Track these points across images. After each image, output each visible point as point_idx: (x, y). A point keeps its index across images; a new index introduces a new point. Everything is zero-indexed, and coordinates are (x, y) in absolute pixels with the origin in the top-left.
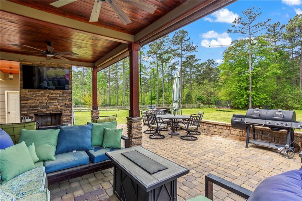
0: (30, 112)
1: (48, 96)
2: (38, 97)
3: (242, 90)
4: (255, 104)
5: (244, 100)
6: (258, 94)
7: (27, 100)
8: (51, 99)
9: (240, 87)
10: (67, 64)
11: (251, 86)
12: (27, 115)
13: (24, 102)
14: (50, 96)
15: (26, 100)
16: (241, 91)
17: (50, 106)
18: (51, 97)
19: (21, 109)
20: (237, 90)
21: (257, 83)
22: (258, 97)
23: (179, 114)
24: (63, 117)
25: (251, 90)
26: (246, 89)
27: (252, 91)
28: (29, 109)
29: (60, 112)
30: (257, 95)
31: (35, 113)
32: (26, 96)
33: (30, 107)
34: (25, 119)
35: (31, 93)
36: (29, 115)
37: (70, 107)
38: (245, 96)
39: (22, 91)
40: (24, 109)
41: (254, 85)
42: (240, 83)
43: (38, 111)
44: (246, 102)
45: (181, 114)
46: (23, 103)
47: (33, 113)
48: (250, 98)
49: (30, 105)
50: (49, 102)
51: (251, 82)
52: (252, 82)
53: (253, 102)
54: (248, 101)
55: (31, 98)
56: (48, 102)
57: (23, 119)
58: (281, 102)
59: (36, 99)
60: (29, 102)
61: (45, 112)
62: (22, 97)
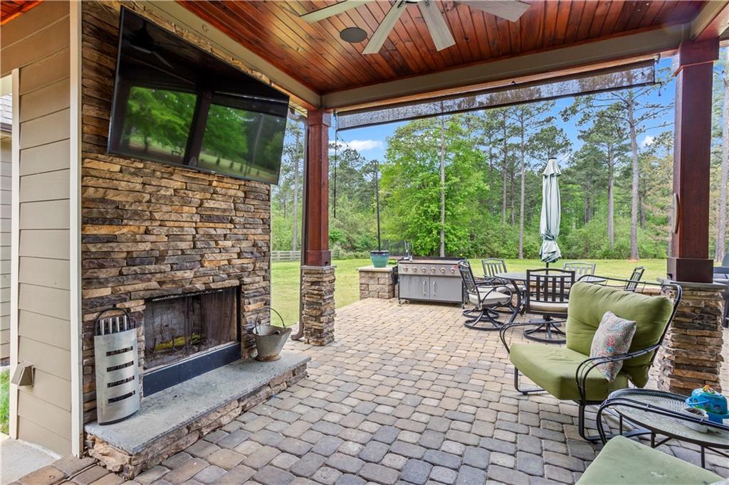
0: (129, 288)
1: (201, 205)
2: (165, 208)
3: (427, 219)
4: (451, 248)
5: (431, 241)
6: (454, 229)
7: (117, 220)
8: (209, 219)
9: (425, 212)
10: (262, 73)
11: (443, 211)
12: (114, 308)
13: (104, 230)
14: (206, 205)
15: (111, 222)
16: (428, 222)
17: (209, 256)
18: (212, 209)
19: (88, 274)
20: (419, 219)
21: (453, 207)
22: (455, 235)
23: (501, 272)
24: (246, 301)
25: (443, 220)
26: (436, 218)
27: (445, 221)
28: (125, 271)
29: (236, 283)
30: (453, 231)
31: (148, 294)
32: (111, 195)
33: (131, 259)
34: (107, 332)
35: (137, 183)
36: (127, 305)
37: (265, 256)
38: (435, 232)
39: (95, 164)
40: (103, 274)
41: (449, 210)
42: (425, 205)
43: (161, 283)
44: (435, 244)
45: (506, 271)
46: (97, 239)
47: (141, 293)
48: (443, 235)
49: (131, 247)
50: (203, 235)
51: (443, 203)
52: (446, 204)
53: (446, 244)
54: (438, 241)
55: (133, 207)
56: (201, 232)
57: (99, 334)
58: (482, 244)
59: (157, 215)
60: (125, 230)
61: (188, 286)
62: (93, 200)
